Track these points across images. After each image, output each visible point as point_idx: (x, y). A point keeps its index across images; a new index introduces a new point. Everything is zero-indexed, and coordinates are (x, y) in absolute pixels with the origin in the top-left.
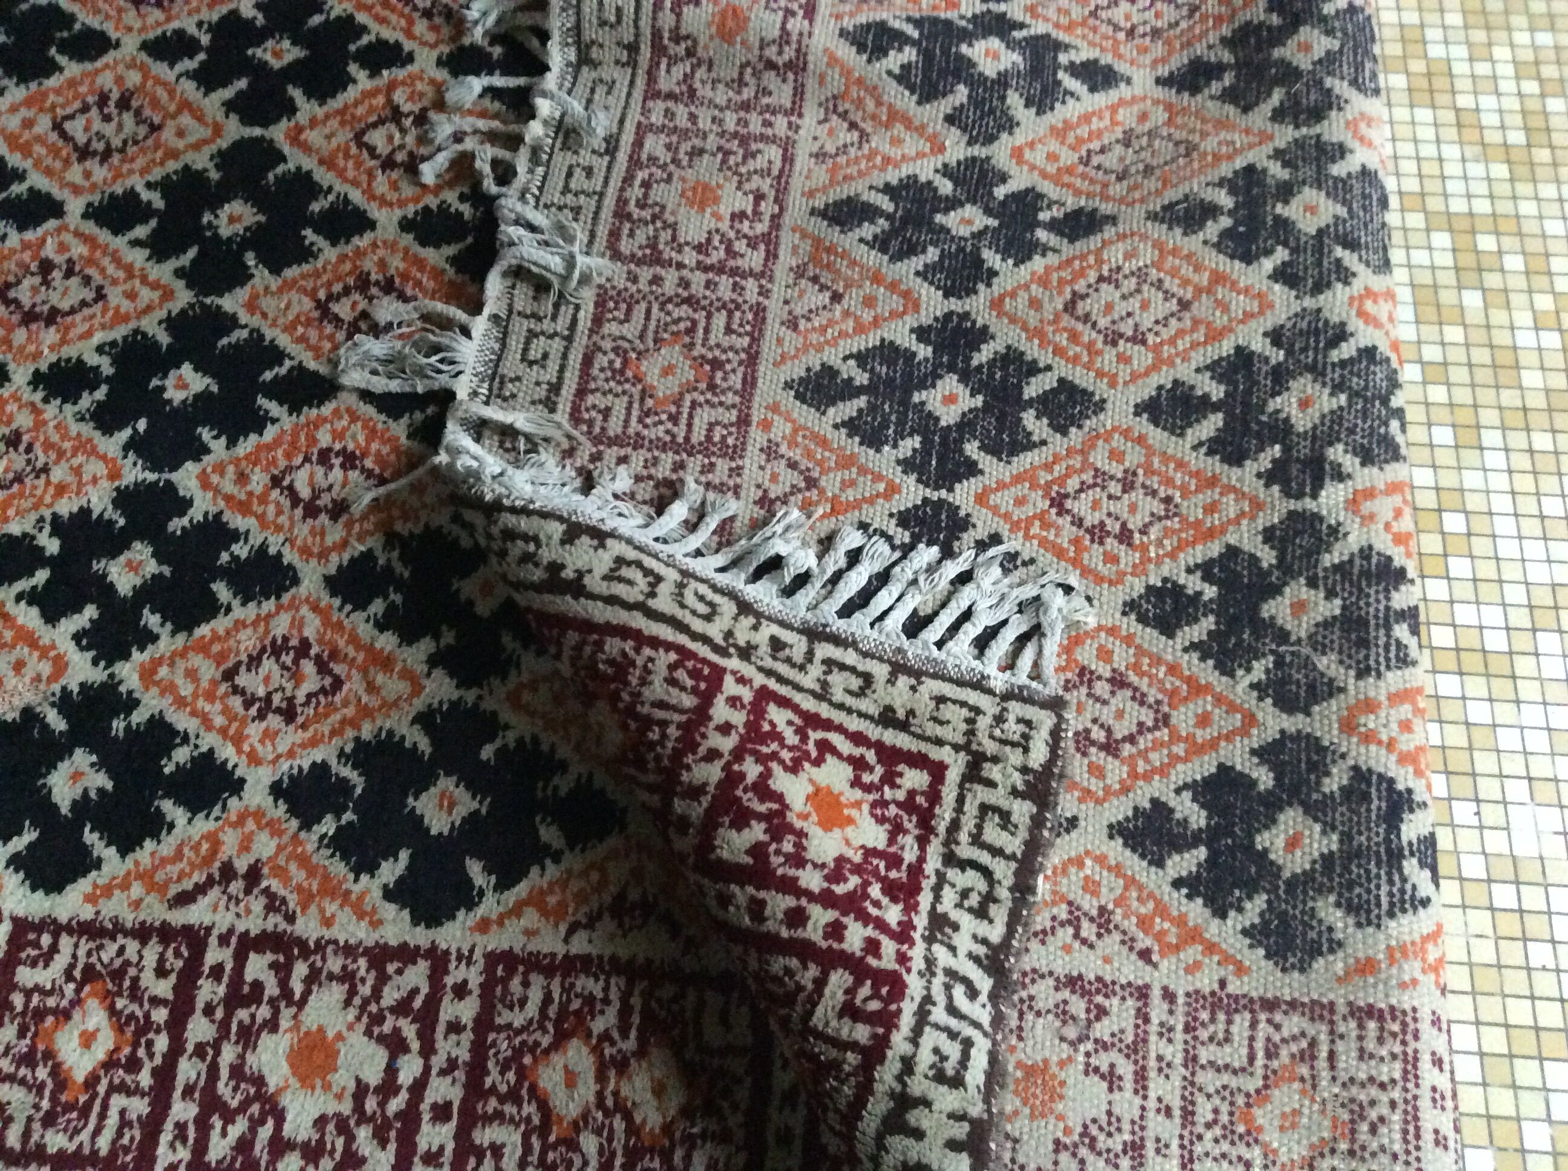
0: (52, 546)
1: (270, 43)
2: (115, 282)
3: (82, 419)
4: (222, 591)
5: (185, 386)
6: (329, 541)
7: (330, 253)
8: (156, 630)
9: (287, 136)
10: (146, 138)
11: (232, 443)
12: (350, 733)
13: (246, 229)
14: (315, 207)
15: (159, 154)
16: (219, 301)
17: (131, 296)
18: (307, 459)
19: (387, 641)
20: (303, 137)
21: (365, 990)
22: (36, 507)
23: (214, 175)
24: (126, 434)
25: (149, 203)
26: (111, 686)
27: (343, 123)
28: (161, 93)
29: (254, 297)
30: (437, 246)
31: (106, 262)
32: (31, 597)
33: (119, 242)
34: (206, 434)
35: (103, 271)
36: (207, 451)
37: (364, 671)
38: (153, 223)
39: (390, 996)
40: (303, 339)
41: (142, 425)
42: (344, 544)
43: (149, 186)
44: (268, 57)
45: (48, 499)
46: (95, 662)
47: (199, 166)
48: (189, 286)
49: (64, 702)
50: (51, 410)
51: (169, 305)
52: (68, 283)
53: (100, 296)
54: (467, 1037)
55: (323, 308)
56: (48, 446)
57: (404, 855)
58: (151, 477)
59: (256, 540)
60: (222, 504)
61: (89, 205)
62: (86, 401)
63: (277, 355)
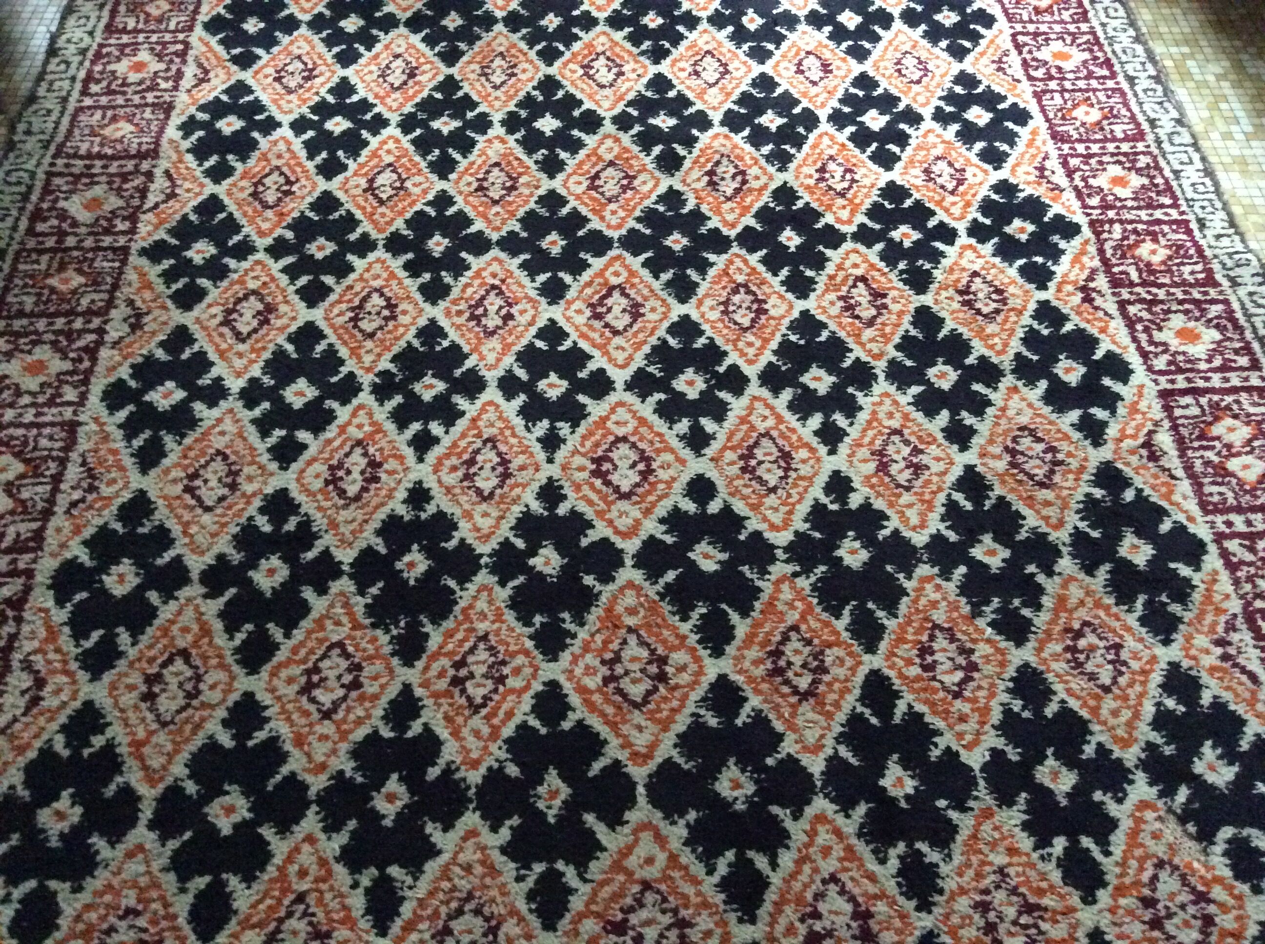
0: (1060, 844)
1: (541, 805)
2: (816, 870)
3: (949, 856)
4: (1051, 710)
5: (900, 780)
6: (991, 651)
7: (754, 702)
8: (1093, 746)
9: (645, 763)
10: (658, 892)
11: (938, 733)
12: (1115, 610)
13: (743, 771)
14: (713, 722)
15: (676, 874)
16: (817, 775)
17: (826, 851)
18: (934, 678)
19: (1047, 601)
20: (643, 750)
21: (1252, 570)
22: (1033, 866)
23: (692, 815)
24: (954, 815)
25: (730, 865)
26: (1144, 765)
27: (625, 722)
28: (606, 892)
29: (806, 749)
30: (733, 627)
31: (797, 886)
32: (1104, 844)
33: (776, 879)
34: (935, 753)
35: (806, 886)
36: (948, 748)
37: (1071, 611)
38: (751, 854)
39: (1249, 557)
40: (837, 705)
41: (942, 803)
42: (988, 641)
43: (710, 872)
44: (557, 802)
45: (1024, 859)
46: (1131, 782)
47: (685, 833)
48: (808, 802)
49: (1168, 792)
50: (950, 885)
51: (830, 814)
52: (825, 913)
53: (833, 879)
54: (1252, 516)
55: (805, 696)
56: (979, 876)
57: (1172, 565)
58: (982, 783)
59: (1005, 697)
60: (987, 727)
61: (740, 921)
62: (933, 856)
63: (855, 720)
